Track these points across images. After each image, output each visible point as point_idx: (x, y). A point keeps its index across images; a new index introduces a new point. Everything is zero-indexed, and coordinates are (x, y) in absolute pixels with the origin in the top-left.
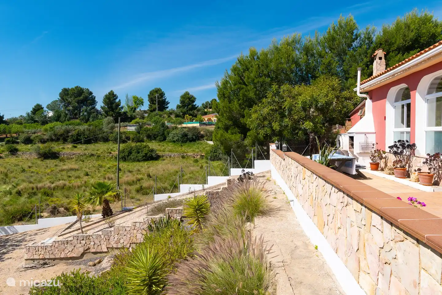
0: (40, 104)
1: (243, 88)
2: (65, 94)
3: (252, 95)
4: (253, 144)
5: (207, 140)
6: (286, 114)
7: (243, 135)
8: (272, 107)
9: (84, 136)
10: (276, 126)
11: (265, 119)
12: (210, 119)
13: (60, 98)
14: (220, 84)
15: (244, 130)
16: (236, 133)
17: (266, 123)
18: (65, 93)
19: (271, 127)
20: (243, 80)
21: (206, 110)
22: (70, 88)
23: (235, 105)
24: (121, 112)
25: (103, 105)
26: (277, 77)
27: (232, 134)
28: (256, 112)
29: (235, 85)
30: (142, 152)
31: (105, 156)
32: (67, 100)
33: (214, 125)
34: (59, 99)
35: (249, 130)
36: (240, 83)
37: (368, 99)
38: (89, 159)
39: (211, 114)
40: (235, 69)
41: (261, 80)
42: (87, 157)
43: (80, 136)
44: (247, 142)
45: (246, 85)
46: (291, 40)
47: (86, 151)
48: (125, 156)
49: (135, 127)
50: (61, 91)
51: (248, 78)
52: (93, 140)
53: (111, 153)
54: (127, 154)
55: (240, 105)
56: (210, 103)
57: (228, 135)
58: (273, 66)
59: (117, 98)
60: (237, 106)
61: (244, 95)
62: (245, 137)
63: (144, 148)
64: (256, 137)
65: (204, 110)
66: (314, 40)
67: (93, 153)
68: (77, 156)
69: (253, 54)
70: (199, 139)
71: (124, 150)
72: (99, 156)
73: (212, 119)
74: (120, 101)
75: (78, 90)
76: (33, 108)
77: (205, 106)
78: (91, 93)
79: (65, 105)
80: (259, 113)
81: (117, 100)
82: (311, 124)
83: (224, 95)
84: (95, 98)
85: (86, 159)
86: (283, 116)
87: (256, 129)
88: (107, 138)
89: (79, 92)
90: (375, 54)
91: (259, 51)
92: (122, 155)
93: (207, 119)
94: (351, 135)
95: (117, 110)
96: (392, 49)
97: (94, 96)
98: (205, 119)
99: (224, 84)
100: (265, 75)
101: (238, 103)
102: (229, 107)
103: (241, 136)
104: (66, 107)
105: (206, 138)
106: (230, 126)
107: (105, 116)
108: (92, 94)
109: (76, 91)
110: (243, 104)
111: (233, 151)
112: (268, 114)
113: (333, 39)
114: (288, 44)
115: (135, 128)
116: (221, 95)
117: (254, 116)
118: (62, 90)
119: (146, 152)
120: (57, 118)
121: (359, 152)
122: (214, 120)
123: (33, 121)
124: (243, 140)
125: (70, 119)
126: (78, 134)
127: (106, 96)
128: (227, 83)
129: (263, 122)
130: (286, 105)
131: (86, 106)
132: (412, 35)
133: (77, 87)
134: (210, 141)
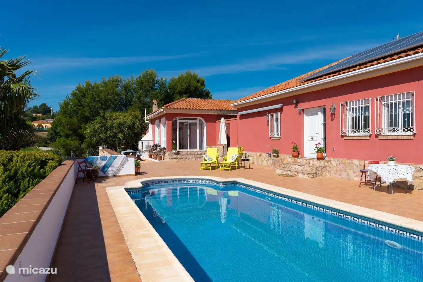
1: (81, 109)
3: (87, 114)
4: (88, 148)
5: (39, 146)
6: (109, 129)
7: (80, 142)
8: (100, 125)
10: (103, 136)
11: (96, 131)
12: (40, 126)
14: (62, 104)
15: (82, 138)
16: (75, 140)
17: (97, 134)
19: (100, 137)
20: (80, 102)
21: (34, 115)
23: (75, 120)
26: (105, 103)
27: (72, 140)
28: (90, 127)
29: (75, 106)
33: (45, 131)
35: (85, 138)
36: (79, 105)
37: (150, 124)
39: (41, 120)
40: (74, 94)
41: (94, 104)
44: (83, 146)
45: (84, 107)
46: (115, 79)
51: (85, 102)
55: (78, 120)
56: (39, 107)
57: (68, 141)
58: (102, 96)
60: (76, 121)
61: (82, 114)
62: (82, 142)
64: (90, 143)
65: (32, 115)
66: (130, 80)
69: (88, 85)
70: (29, 146)
73: (43, 125)
77: (33, 110)
80: (92, 128)
82: (123, 135)
83: (65, 112)
86: (107, 130)
87: (90, 137)
90: (153, 102)
91: (93, 84)
93: (37, 125)
94: (142, 142)
96: (175, 92)
98: (34, 125)
99: (65, 104)
100: (97, 101)
101: (77, 119)
102: (70, 122)
103: (79, 142)
105: (36, 144)
106: (71, 134)
110: (81, 120)
111: (73, 152)
112: (98, 129)
113: (142, 83)
114: (113, 82)
116: (63, 112)
117: (89, 130)
121: (145, 150)
122: (46, 127)
124: (81, 145)
128: (68, 104)
129: (95, 133)
130: (109, 124)
132: (185, 86)
134: (42, 147)
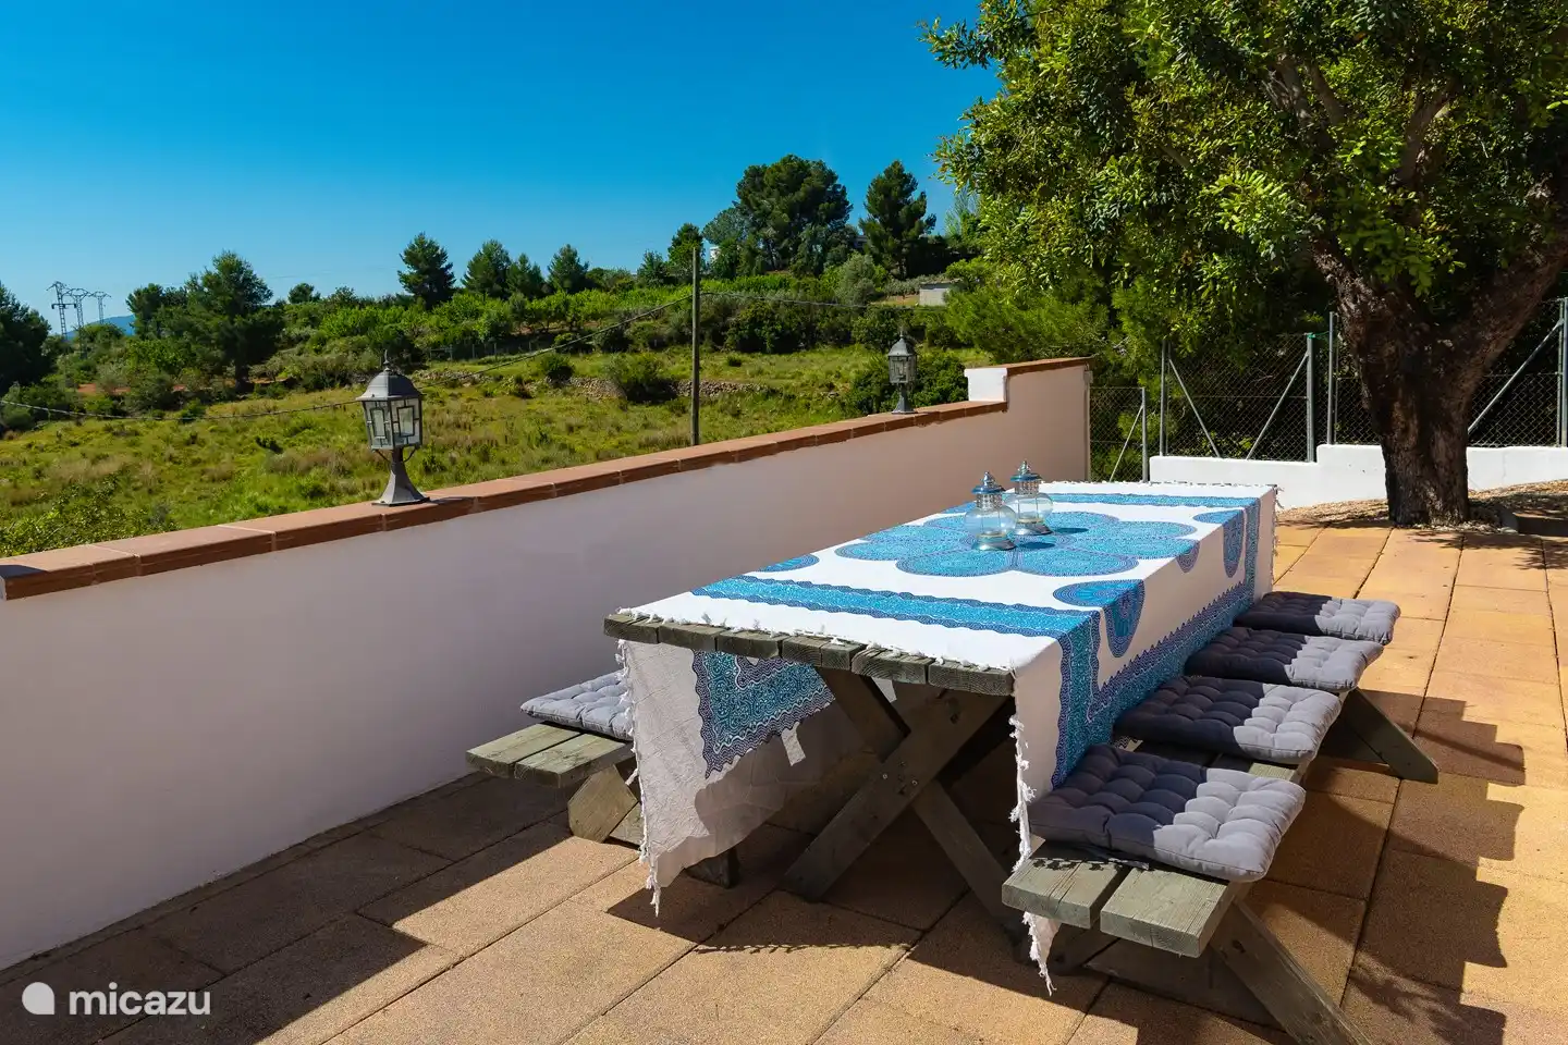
0: (694, 225)
2: (754, 187)
9: (772, 325)
13: (739, 201)
18: (755, 180)
22: (769, 165)
24: (927, 239)
25: (866, 215)
30: (931, 384)
31: (810, 399)
32: (758, 205)
34: (735, 203)
38: (760, 405)
42: (756, 399)
43: (760, 325)
47: (756, 379)
48: (869, 398)
49: (944, 290)
50: (741, 177)
52: (804, 341)
53: (831, 387)
54: (876, 391)
59: (912, 189)
63: (940, 368)
67: (778, 384)
68: (727, 397)
71: (870, 375)
72: (790, 398)
74: (923, 196)
75: (792, 167)
76: (673, 239)
78: (831, 177)
79: (753, 224)
81: (915, 196)
84: (844, 192)
85: (753, 404)
88: (846, 331)
89: (796, 172)
92: (863, 394)
95: (913, 232)
97: (839, 186)
104: (758, 226)
107: (871, 253)
108: (836, 178)
109: (784, 175)
115: (945, 295)
118: (746, 172)
119: (944, 387)
120: (728, 270)
123: (662, 281)
125: (766, 268)
126: (753, 320)
127: (876, 184)
131: (815, 220)
133: (788, 160)
